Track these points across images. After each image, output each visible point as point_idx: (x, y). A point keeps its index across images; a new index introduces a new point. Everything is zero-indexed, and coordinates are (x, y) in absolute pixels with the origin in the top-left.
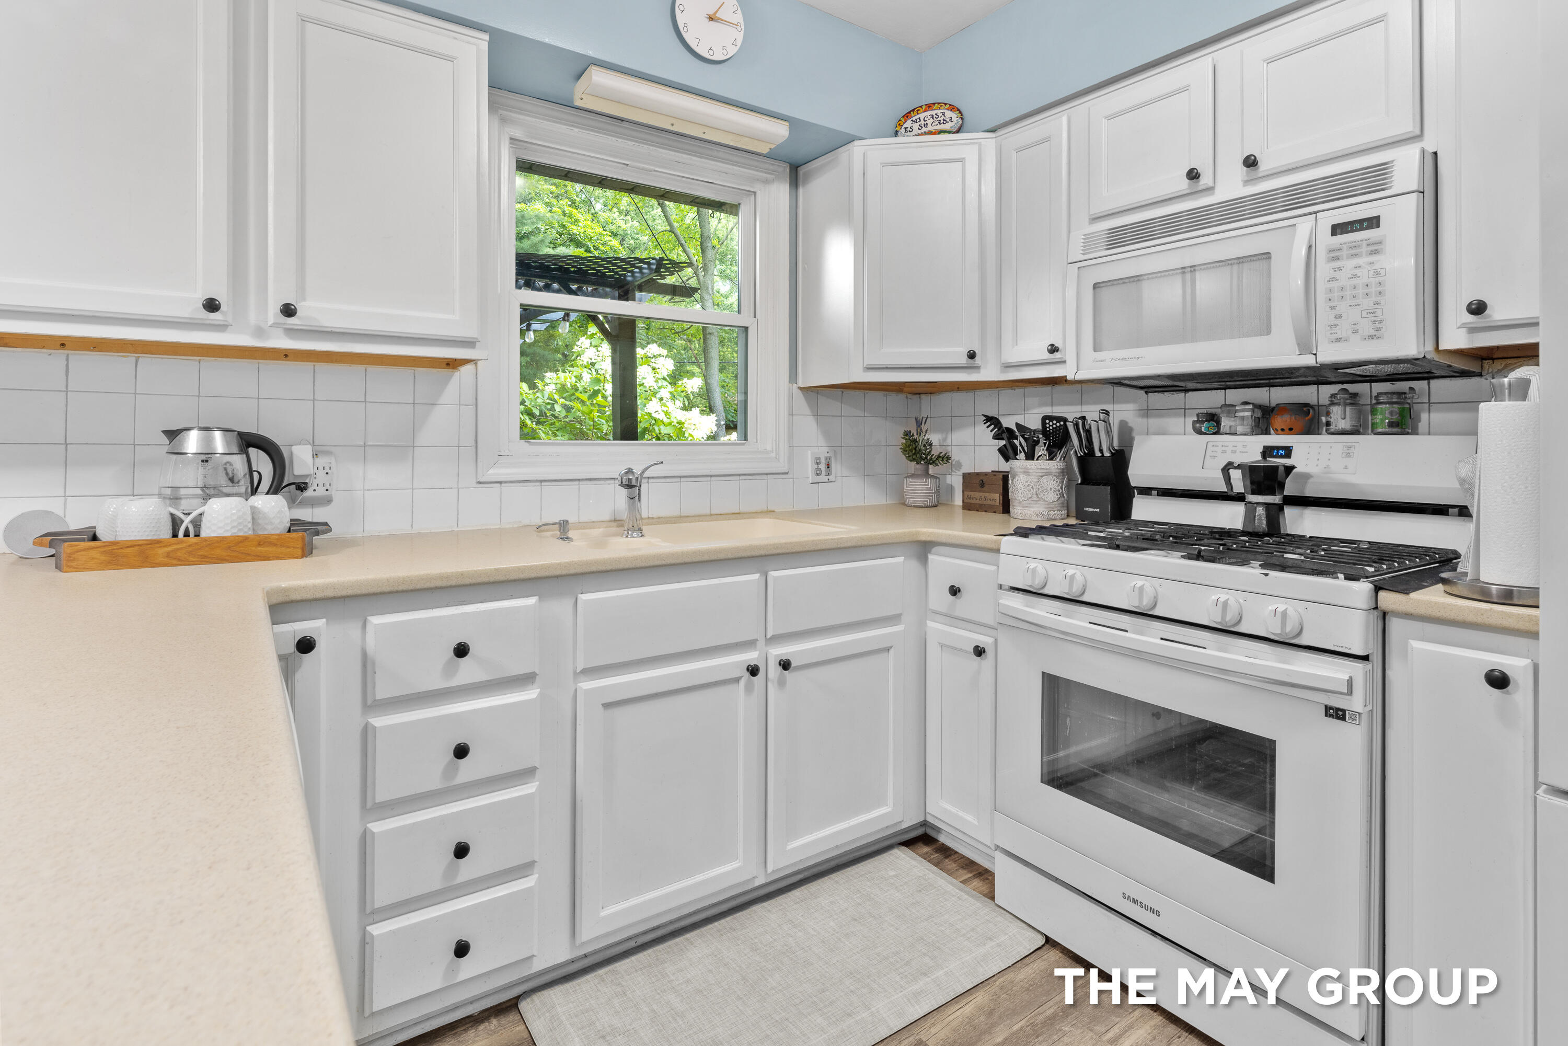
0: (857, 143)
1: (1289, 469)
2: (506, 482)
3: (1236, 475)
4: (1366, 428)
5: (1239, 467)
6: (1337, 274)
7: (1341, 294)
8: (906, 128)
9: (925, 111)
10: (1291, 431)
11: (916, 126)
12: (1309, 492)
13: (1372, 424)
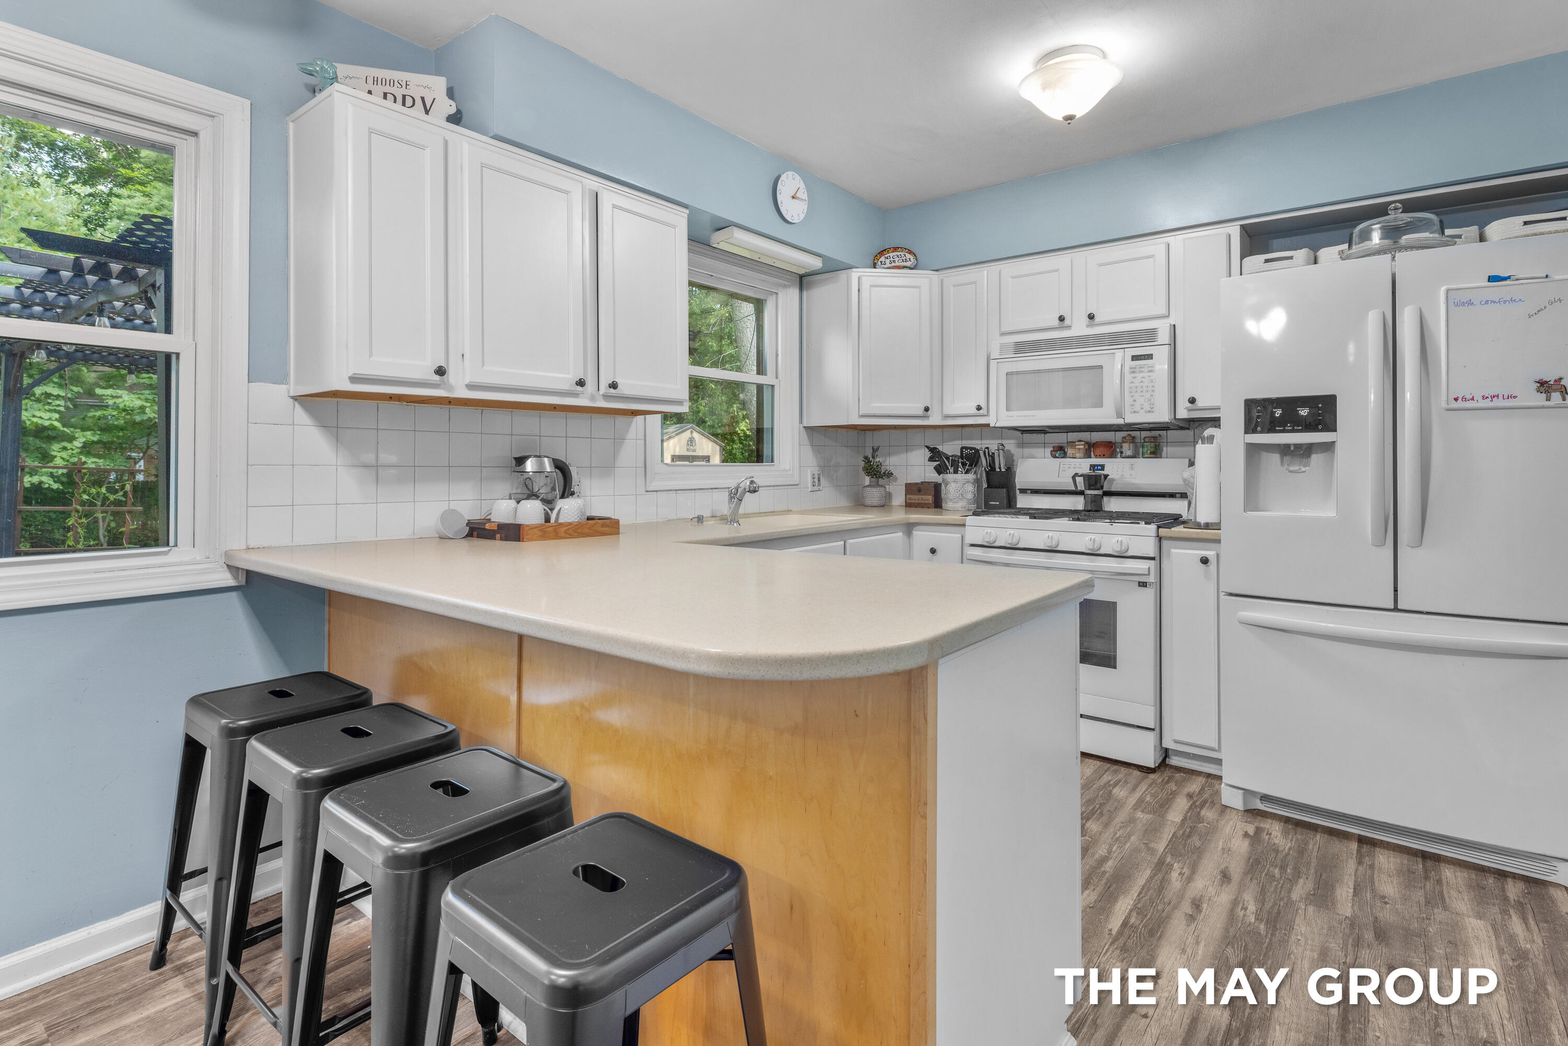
0: (854, 270)
1: (1106, 476)
2: (659, 491)
3: (1080, 480)
4: (1139, 455)
5: (1081, 476)
6: (1134, 380)
7: (1137, 389)
8: (881, 262)
9: (893, 252)
10: (1104, 456)
11: (888, 261)
12: (1113, 489)
13: (1143, 453)
